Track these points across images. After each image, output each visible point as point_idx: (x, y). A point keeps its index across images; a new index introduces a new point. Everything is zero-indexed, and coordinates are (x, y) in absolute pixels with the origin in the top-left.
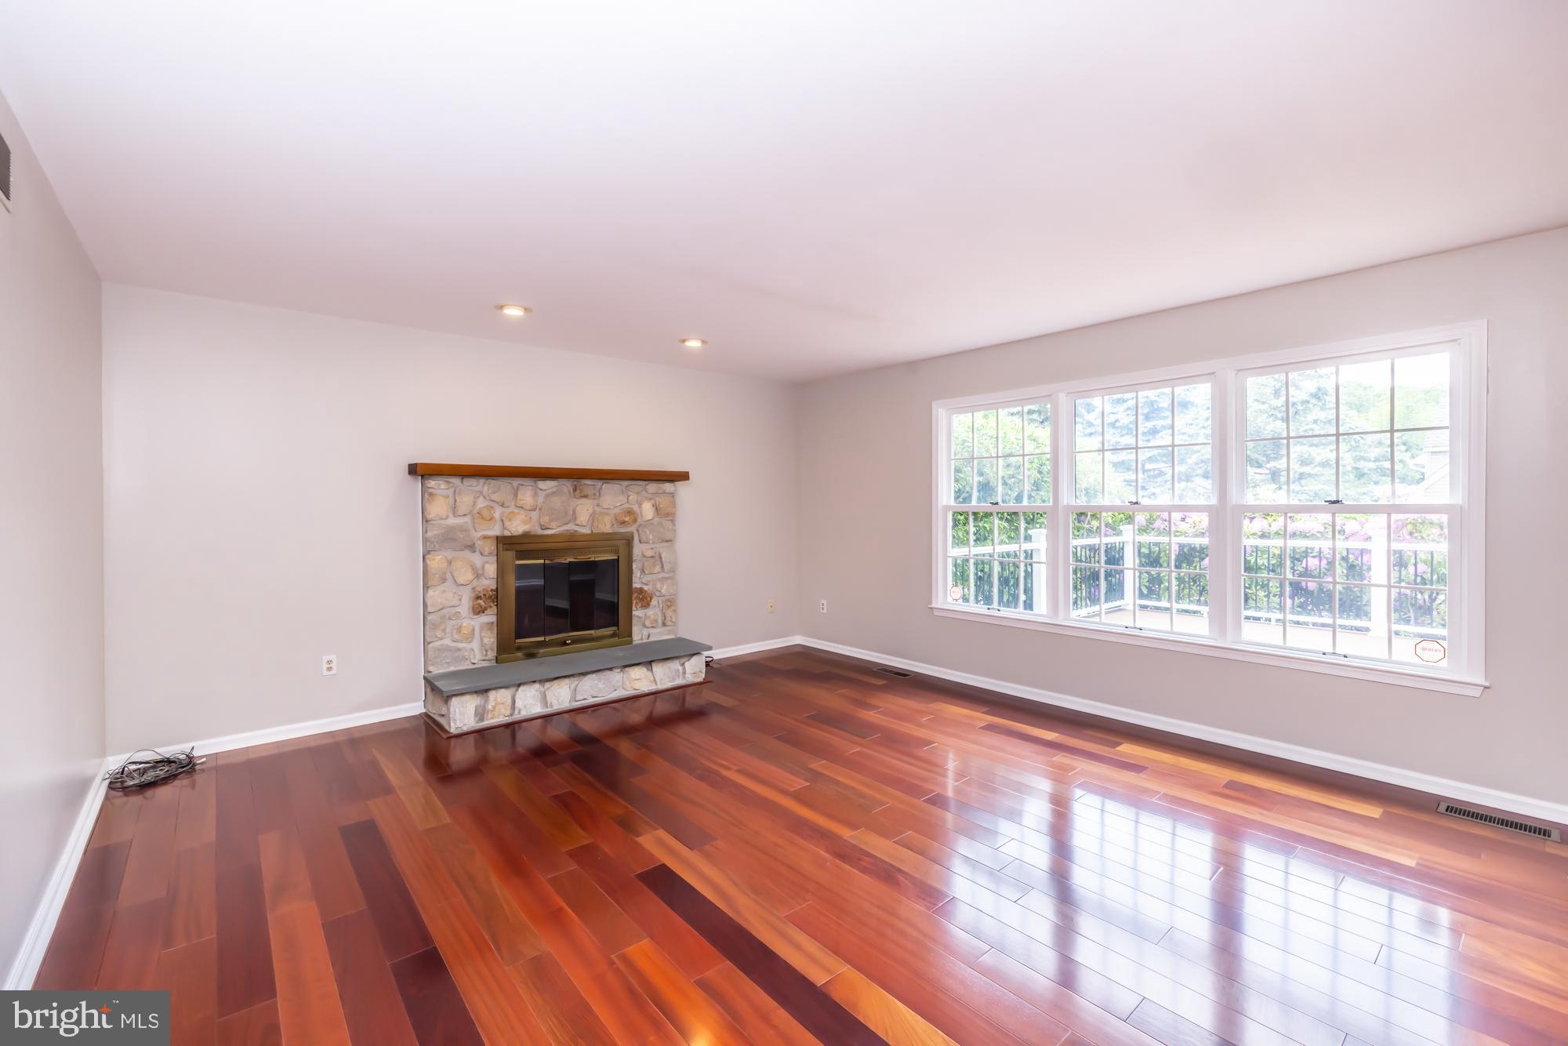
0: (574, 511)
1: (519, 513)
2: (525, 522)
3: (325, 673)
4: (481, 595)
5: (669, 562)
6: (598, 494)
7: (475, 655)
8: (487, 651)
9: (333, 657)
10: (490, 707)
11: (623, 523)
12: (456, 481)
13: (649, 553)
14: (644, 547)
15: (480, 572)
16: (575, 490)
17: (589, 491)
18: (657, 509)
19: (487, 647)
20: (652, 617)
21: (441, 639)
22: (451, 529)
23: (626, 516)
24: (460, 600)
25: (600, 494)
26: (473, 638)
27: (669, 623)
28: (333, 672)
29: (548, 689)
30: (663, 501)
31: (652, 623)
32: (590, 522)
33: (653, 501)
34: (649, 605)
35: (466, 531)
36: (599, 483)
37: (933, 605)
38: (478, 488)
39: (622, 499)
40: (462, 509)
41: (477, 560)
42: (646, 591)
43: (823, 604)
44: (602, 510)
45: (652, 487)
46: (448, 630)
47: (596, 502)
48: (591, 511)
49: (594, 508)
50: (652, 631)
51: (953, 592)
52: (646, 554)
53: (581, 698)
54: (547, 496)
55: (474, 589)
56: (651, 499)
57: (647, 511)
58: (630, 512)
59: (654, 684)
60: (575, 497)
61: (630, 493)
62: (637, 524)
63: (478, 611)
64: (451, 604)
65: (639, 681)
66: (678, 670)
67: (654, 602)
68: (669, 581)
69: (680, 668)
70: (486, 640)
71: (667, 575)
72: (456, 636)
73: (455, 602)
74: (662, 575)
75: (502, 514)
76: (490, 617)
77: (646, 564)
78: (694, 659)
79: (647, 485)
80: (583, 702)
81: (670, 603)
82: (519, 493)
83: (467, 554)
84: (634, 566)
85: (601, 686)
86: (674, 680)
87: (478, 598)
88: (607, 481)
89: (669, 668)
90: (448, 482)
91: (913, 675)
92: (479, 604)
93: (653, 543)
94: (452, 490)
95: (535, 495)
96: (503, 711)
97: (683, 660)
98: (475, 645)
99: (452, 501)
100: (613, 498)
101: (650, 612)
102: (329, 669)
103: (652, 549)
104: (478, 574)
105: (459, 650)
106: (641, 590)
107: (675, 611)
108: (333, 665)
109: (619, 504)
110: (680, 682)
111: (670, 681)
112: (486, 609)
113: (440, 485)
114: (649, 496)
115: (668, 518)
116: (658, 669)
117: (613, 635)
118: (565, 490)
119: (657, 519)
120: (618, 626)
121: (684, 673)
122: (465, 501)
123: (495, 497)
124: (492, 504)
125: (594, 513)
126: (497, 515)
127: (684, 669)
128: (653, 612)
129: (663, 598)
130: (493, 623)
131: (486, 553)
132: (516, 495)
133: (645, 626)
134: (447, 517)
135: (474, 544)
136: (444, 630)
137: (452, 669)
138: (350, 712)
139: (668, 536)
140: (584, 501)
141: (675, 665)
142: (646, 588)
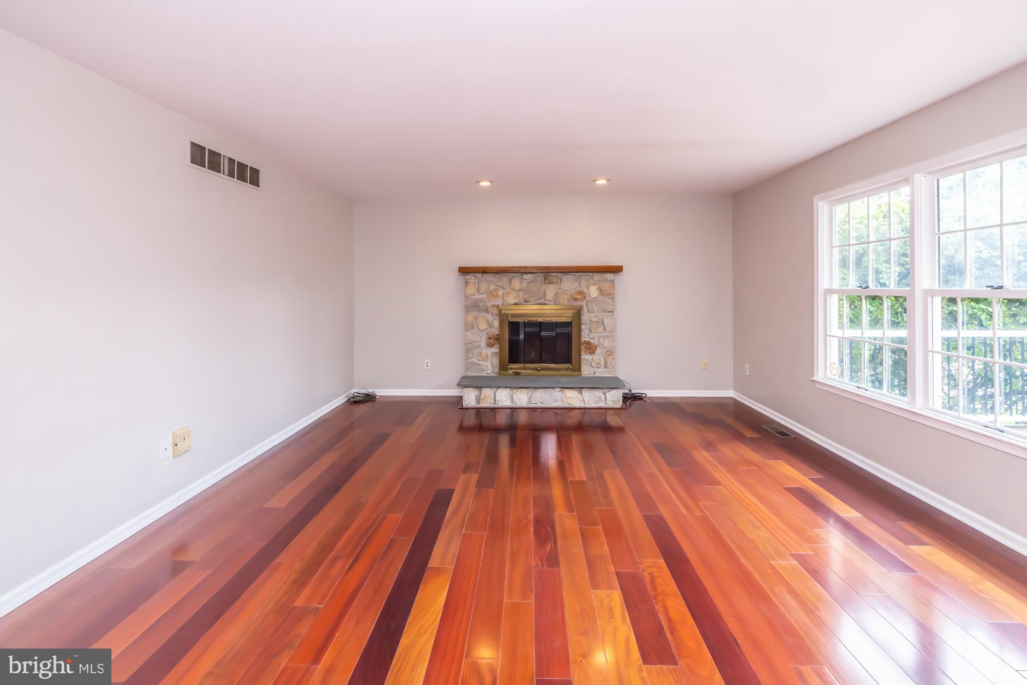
0: (544, 292)
1: (512, 293)
2: (515, 298)
3: (426, 368)
4: (491, 337)
5: (609, 326)
6: (559, 281)
7: (488, 369)
8: (494, 368)
9: (429, 361)
10: (482, 397)
11: (576, 299)
12: (479, 275)
13: (594, 319)
14: (592, 315)
15: (491, 324)
16: (545, 279)
17: (554, 280)
18: (601, 291)
19: (495, 366)
20: (597, 361)
21: (472, 358)
22: (477, 301)
23: (578, 295)
24: (481, 338)
25: (561, 281)
26: (487, 360)
27: (609, 366)
28: (429, 368)
29: (515, 393)
30: (606, 286)
31: (596, 365)
32: (554, 299)
33: (597, 286)
34: (594, 353)
35: (484, 302)
36: (560, 275)
37: (815, 379)
38: (491, 279)
39: (577, 284)
40: (482, 291)
41: (490, 317)
42: (592, 344)
43: (746, 368)
44: (562, 292)
45: (597, 277)
46: (475, 354)
47: (558, 286)
48: (555, 291)
49: (556, 290)
50: (597, 370)
51: (832, 368)
52: (592, 319)
53: (534, 402)
54: (529, 283)
55: (488, 333)
56: (596, 284)
57: (593, 291)
58: (581, 293)
59: (583, 403)
60: (545, 283)
61: (581, 281)
62: (586, 300)
63: (490, 345)
64: (477, 340)
65: (572, 399)
66: (601, 397)
67: (598, 351)
68: (610, 338)
69: (603, 397)
70: (494, 362)
71: (608, 334)
72: (479, 358)
73: (478, 339)
74: (605, 334)
75: (503, 293)
76: (495, 349)
77: (592, 325)
78: (613, 392)
79: (593, 275)
80: (535, 405)
81: (610, 353)
82: (512, 282)
83: (484, 314)
84: (583, 327)
85: (546, 397)
86: (597, 403)
87: (490, 338)
88: (565, 273)
89: (595, 395)
90: (475, 276)
91: (793, 436)
92: (490, 342)
93: (598, 313)
94: (477, 280)
95: (521, 282)
96: (489, 400)
97: (605, 391)
98: (489, 364)
99: (477, 286)
100: (569, 284)
101: (595, 357)
102: (427, 366)
103: (596, 316)
104: (491, 326)
105: (480, 365)
106: (589, 343)
107: (614, 359)
108: (429, 364)
109: (573, 288)
110: (602, 405)
111: (595, 404)
112: (494, 345)
113: (471, 278)
114: (594, 282)
115: (609, 297)
116: (587, 394)
117: (568, 369)
118: (539, 279)
119: (601, 298)
120: (571, 363)
121: (606, 399)
122: (484, 286)
123: (499, 284)
124: (497, 287)
125: (557, 293)
126: (500, 293)
127: (606, 397)
128: (599, 356)
129: (605, 349)
130: (497, 353)
131: (494, 314)
132: (510, 282)
133: (590, 365)
134: (475, 295)
135: (488, 309)
136: (473, 354)
137: (477, 374)
138: (435, 389)
139: (610, 308)
140: (550, 285)
141: (599, 393)
142: (592, 341)
